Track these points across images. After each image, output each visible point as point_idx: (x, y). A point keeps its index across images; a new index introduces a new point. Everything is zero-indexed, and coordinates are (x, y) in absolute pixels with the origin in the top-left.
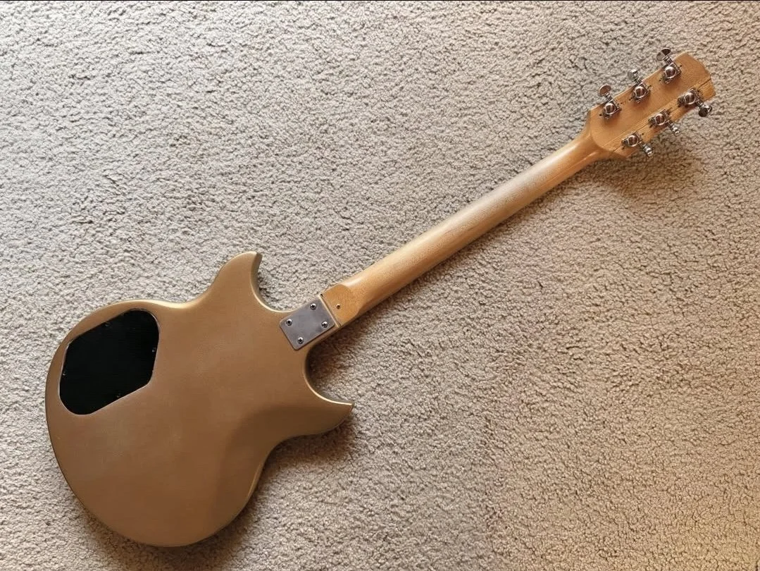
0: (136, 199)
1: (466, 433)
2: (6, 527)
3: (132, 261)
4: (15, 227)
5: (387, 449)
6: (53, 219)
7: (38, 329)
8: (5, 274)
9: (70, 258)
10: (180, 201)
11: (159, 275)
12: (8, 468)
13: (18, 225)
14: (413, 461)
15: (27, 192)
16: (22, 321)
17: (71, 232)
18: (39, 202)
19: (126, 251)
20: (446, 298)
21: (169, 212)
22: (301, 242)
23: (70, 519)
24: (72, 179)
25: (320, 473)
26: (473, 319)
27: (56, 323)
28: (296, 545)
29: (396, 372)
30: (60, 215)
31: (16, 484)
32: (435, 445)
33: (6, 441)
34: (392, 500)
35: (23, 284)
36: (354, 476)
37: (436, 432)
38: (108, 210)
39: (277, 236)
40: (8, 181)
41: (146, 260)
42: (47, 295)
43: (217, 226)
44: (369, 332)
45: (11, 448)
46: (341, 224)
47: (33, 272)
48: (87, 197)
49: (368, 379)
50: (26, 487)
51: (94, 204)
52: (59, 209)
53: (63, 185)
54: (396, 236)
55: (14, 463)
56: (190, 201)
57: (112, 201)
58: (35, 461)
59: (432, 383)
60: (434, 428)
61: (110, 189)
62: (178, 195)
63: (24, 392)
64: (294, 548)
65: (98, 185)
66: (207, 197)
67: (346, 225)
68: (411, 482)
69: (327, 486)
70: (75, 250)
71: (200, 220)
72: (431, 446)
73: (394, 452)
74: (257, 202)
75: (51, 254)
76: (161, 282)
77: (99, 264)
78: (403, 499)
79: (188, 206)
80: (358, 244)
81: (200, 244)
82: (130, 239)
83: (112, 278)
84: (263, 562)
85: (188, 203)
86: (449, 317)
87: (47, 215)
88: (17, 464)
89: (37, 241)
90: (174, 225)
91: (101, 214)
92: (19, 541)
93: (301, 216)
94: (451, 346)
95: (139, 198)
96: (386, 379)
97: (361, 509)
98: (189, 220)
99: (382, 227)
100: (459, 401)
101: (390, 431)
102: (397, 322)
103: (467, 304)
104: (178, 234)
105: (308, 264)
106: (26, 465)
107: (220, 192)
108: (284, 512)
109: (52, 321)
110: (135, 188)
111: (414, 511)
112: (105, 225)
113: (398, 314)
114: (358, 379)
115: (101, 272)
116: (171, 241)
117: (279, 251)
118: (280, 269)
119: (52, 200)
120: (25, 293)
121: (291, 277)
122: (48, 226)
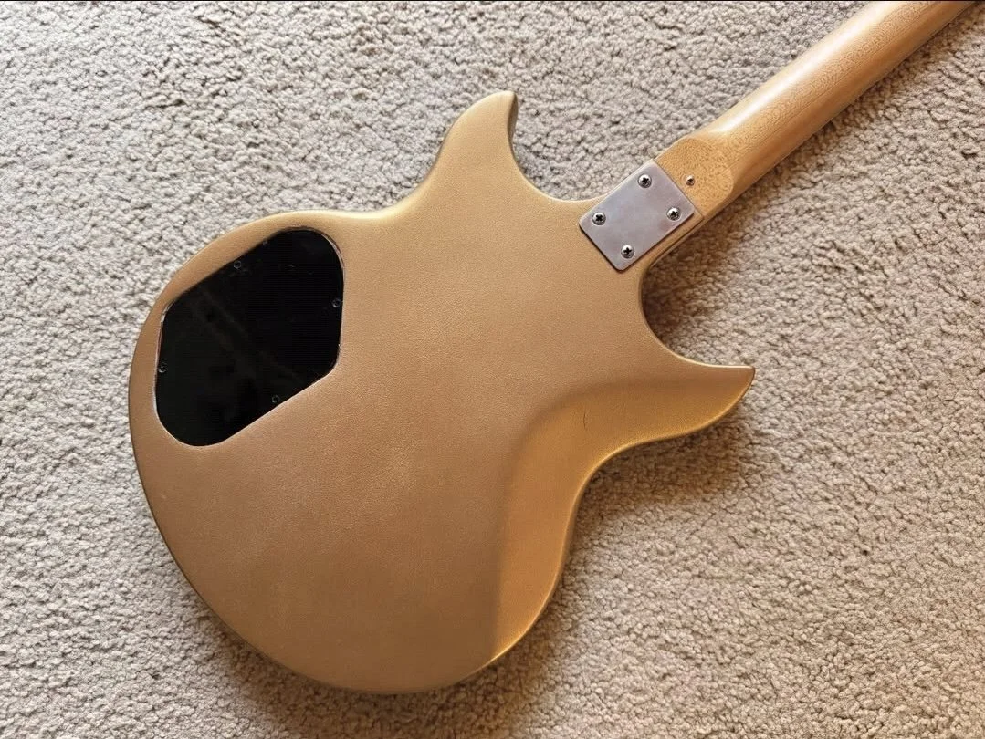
0: (259, 50)
1: (976, 409)
2: (75, 689)
3: (265, 161)
4: (41, 132)
5: (820, 460)
6: (109, 108)
7: (100, 307)
8: (30, 218)
9: (147, 173)
10: (343, 42)
11: (319, 181)
12: (69, 576)
13: (44, 128)
14: (876, 476)
15: (58, 67)
16: (69, 298)
17: (144, 125)
18: (80, 81)
19: (250, 145)
20: (894, 152)
21: (325, 65)
22: (583, 83)
23: (197, 662)
24: (137, 32)
25: (687, 521)
26: (956, 187)
27: (133, 294)
28: (657, 668)
29: (815, 307)
30: (122, 99)
31: (86, 605)
32: (916, 440)
33: (59, 525)
34: (844, 557)
35: (64, 231)
36: (757, 519)
37: (916, 415)
38: (209, 75)
39: (535, 78)
40: (21, 53)
41: (291, 157)
42: (112, 244)
43: (418, 75)
44: (747, 237)
45: (71, 537)
46: (660, 39)
47: (82, 206)
48: (168, 60)
49: (757, 328)
50: (105, 610)
51: (182, 70)
52: (120, 88)
53: (123, 45)
54: (773, 48)
55: (78, 566)
56: (363, 39)
57: (215, 59)
58: (118, 557)
59: (892, 320)
60: (909, 407)
61: (208, 40)
62: (338, 31)
63: (85, 429)
64: (657, 675)
65: (186, 36)
66: (393, 27)
67: (670, 39)
68: (877, 519)
69: (705, 545)
70: (155, 156)
71: (385, 70)
72: (906, 442)
73: (834, 464)
74: (489, 23)
75: (112, 171)
76: (324, 192)
77: (203, 176)
78: (865, 553)
79: (360, 48)
80: (700, 72)
81: (389, 115)
82: (256, 122)
83: (231, 197)
84: (596, 710)
85: (360, 43)
86: (907, 187)
87: (97, 103)
88: (84, 567)
89: (85, 150)
90: (337, 86)
91: (197, 85)
92: (103, 715)
93: (578, 35)
94: (920, 245)
95: (264, 47)
96: (797, 324)
97: (784, 582)
98: (365, 72)
99: (743, 35)
100: (952, 348)
101: (820, 424)
102: (800, 212)
103: (940, 159)
104: (345, 101)
105: (604, 123)
106: (102, 567)
107: (416, 15)
108: (624, 605)
109: (125, 291)
110: (257, 30)
111: (893, 574)
112: (207, 104)
113: (801, 196)
114: (737, 331)
115: (208, 190)
116: (335, 115)
117: (542, 105)
118: (550, 138)
119: (105, 73)
120: (69, 246)
121: (572, 152)
122: (102, 121)
